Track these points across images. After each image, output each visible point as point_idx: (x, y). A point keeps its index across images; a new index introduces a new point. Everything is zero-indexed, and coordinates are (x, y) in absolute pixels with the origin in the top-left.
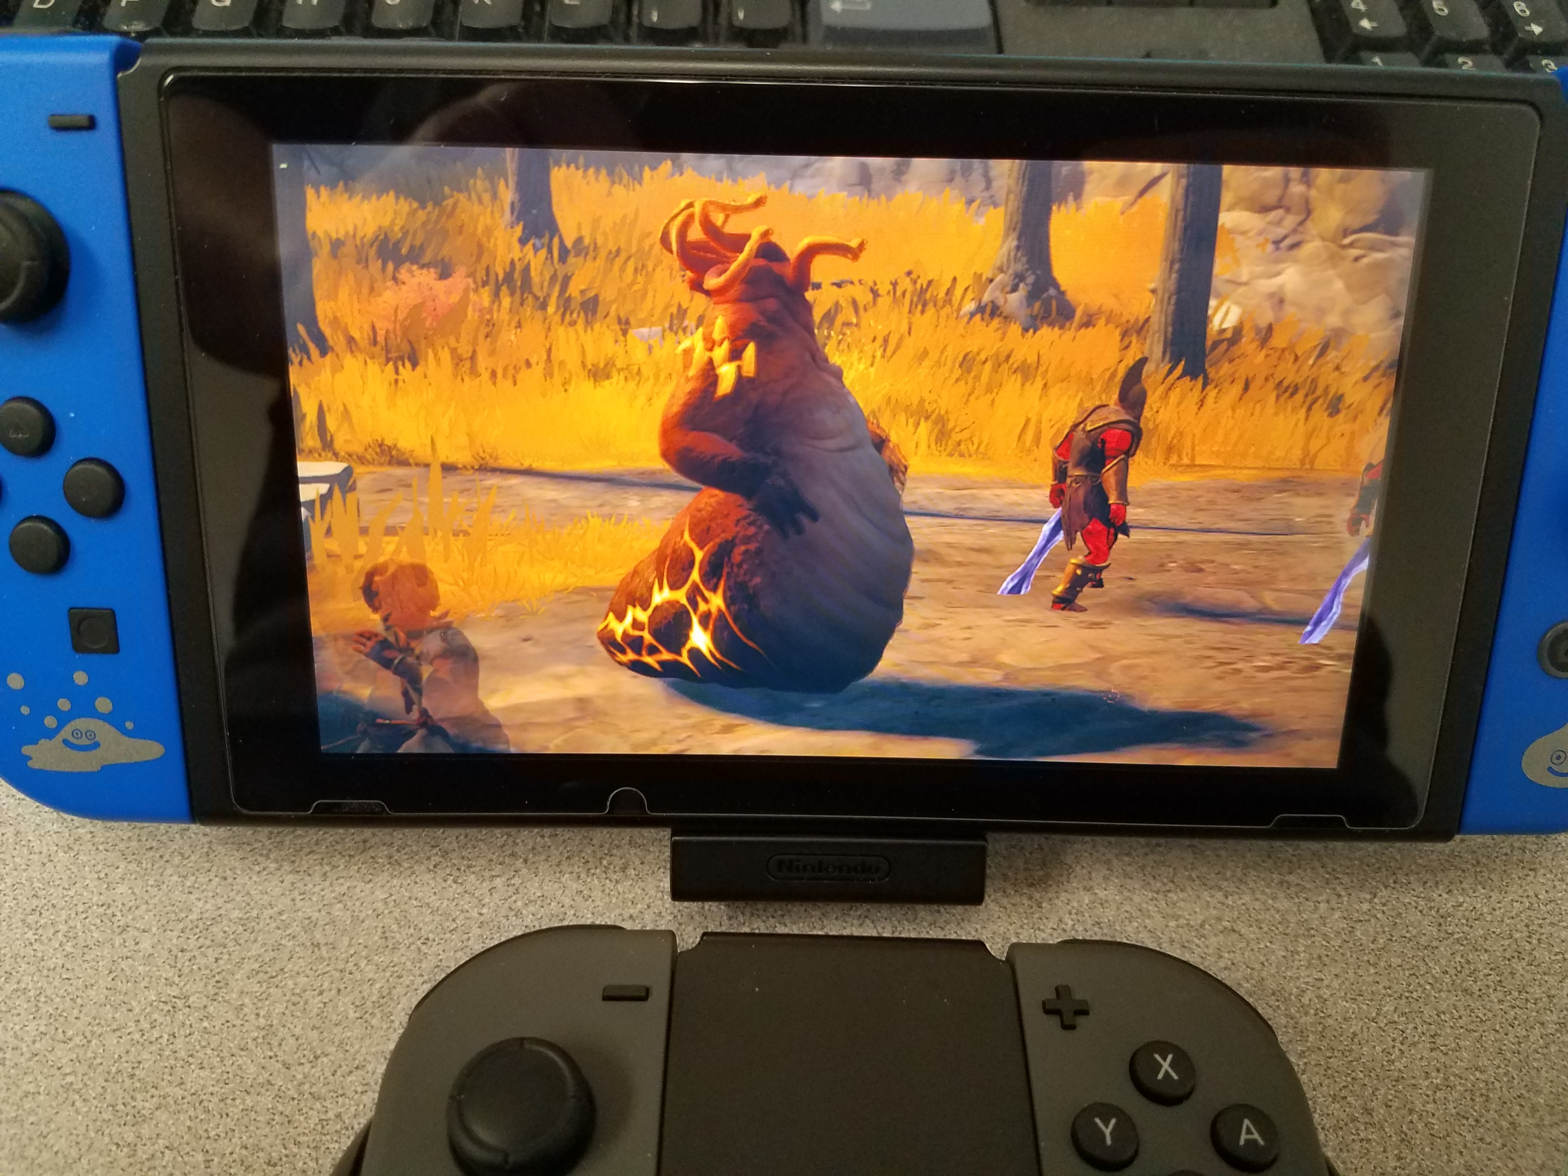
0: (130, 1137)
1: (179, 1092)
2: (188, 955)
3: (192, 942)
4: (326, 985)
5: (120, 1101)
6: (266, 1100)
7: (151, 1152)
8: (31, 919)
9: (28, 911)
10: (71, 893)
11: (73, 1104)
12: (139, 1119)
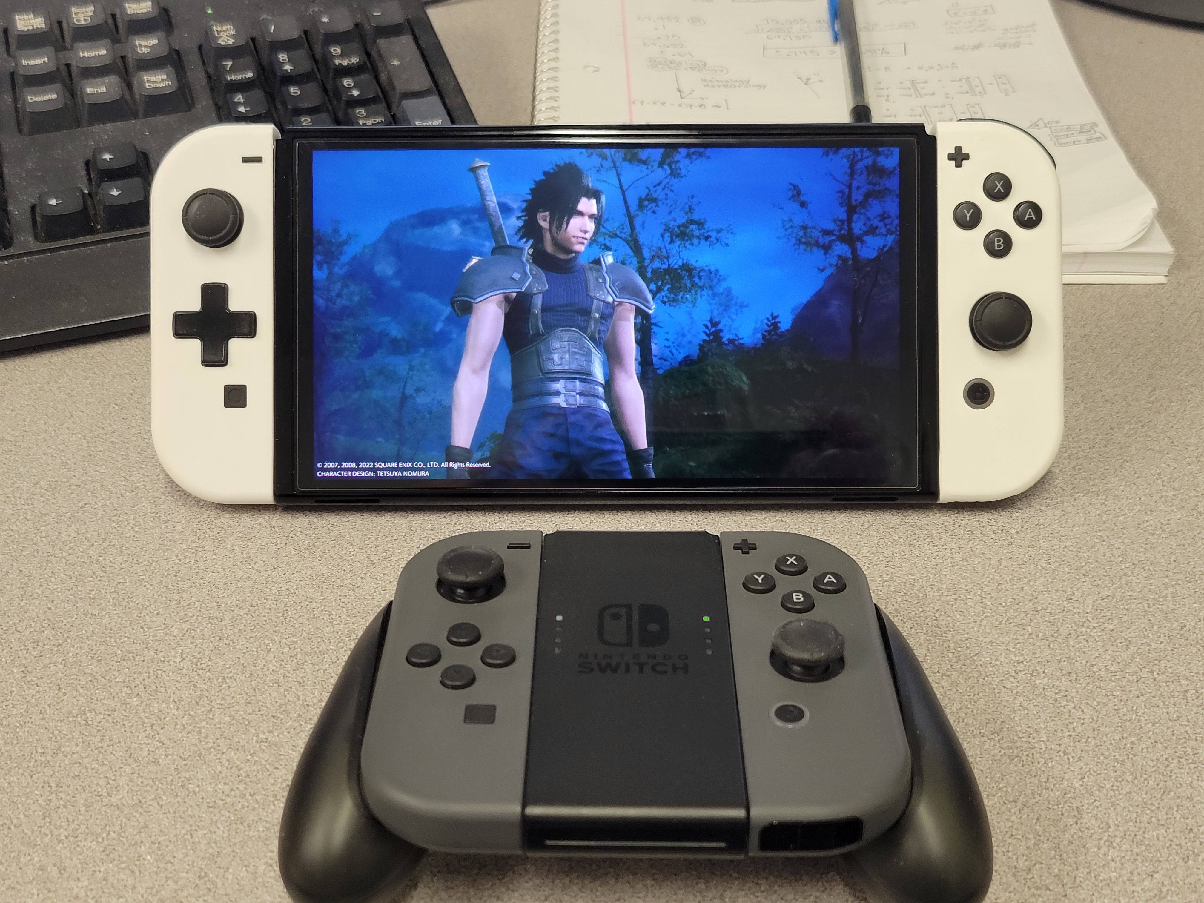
0: (177, 598)
1: (202, 582)
2: (203, 531)
3: (205, 526)
4: (279, 542)
5: (170, 585)
6: (249, 583)
7: (189, 602)
8: (113, 519)
9: (112, 515)
10: (136, 508)
11: (145, 586)
12: (180, 591)
